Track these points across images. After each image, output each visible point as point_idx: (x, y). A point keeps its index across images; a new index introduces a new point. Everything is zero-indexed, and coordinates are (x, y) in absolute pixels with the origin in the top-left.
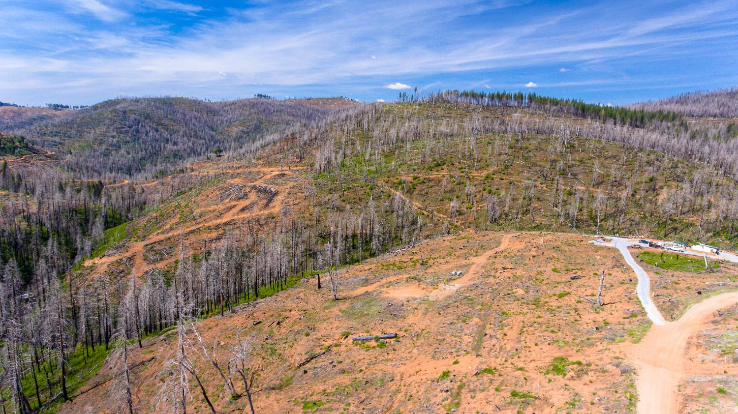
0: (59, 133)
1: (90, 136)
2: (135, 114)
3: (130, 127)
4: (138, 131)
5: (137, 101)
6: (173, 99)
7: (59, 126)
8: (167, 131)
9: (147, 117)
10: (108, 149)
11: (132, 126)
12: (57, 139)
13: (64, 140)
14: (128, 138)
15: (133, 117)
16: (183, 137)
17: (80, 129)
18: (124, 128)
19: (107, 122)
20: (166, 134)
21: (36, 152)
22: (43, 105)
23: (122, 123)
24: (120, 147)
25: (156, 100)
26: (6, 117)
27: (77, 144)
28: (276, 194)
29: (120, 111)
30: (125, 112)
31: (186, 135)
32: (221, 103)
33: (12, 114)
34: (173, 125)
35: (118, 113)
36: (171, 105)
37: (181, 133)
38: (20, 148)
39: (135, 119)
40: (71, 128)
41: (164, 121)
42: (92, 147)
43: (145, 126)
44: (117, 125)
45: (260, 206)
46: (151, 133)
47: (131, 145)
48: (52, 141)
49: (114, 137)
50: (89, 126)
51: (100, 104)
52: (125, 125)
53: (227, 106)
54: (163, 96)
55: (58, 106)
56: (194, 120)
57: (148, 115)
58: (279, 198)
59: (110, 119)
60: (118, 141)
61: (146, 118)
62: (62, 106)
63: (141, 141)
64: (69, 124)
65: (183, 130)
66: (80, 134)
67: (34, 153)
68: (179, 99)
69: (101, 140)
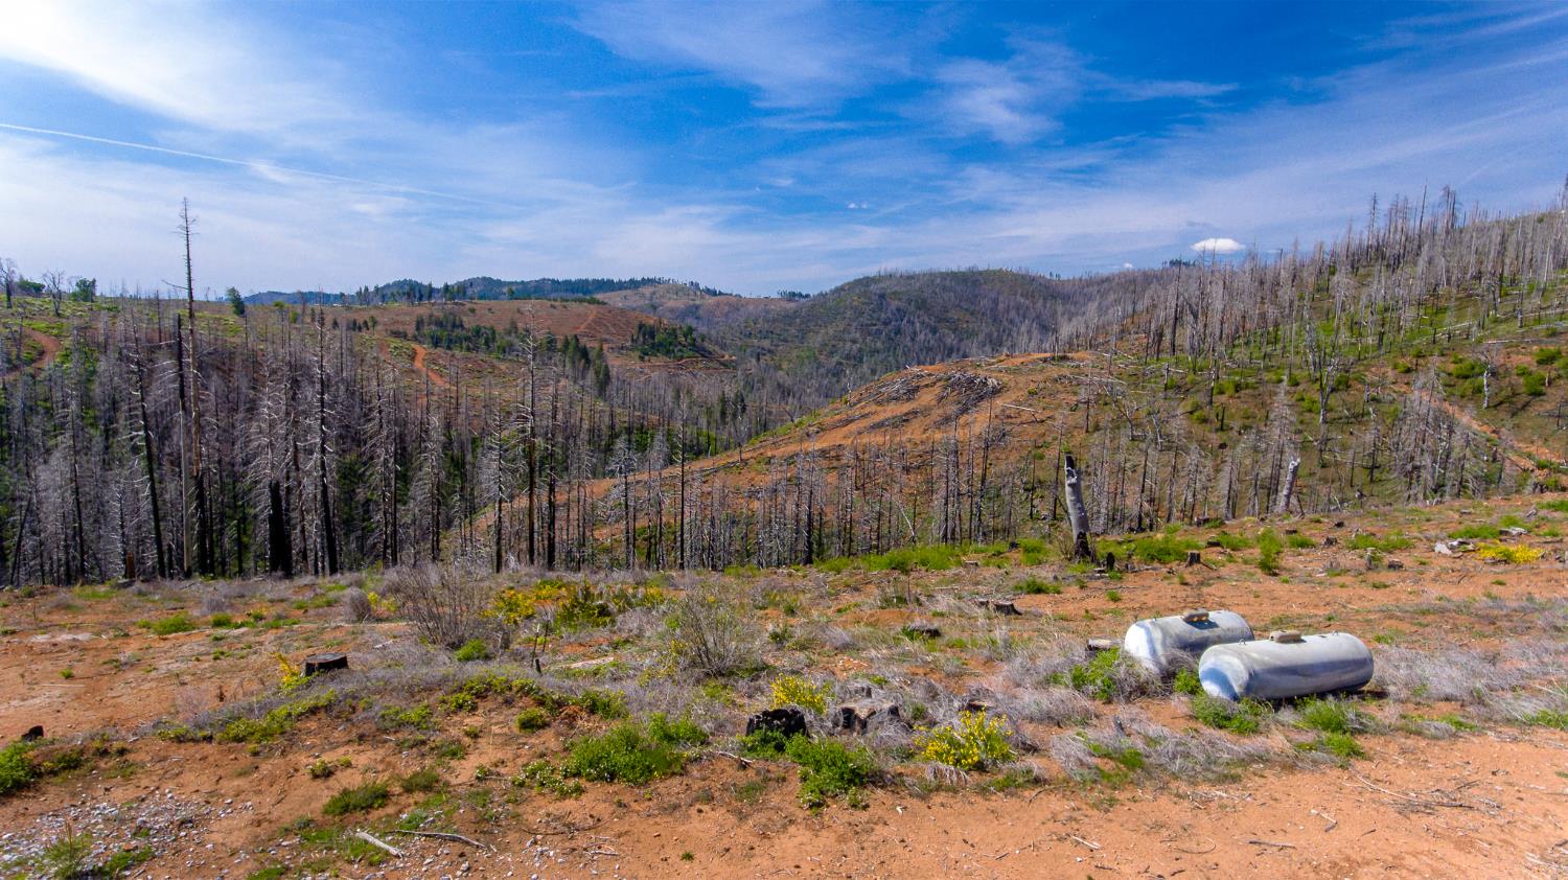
0: (772, 332)
1: (815, 340)
2: (900, 299)
3: (886, 324)
4: (898, 332)
5: (911, 277)
6: (981, 273)
7: (774, 321)
8: (954, 332)
9: (922, 305)
10: (841, 364)
11: (890, 322)
12: (766, 343)
13: (777, 346)
14: (879, 345)
15: (894, 304)
16: (984, 346)
17: (803, 326)
18: (875, 325)
19: (849, 314)
20: (950, 340)
21: (705, 354)
22: (775, 296)
23: (875, 315)
24: (861, 361)
25: (945, 276)
26: (718, 313)
27: (795, 353)
28: (996, 392)
29: (875, 294)
30: (882, 296)
31: (991, 341)
32: (1081, 280)
33: (726, 309)
34: (967, 322)
35: (870, 298)
36: (975, 283)
37: (981, 337)
38: (684, 346)
39: (898, 310)
40: (790, 325)
41: (953, 314)
42: (816, 359)
43: (913, 323)
44: (864, 320)
45: (928, 421)
46: (922, 337)
47: (882, 356)
48: (759, 347)
49: (854, 342)
50: (820, 322)
51: (849, 284)
52: (878, 320)
53: (1092, 285)
54: (963, 269)
55: (794, 294)
56: (1013, 314)
57: (924, 301)
58: (999, 402)
59: (855, 309)
60: (860, 350)
61: (919, 308)
62: (800, 295)
63: (900, 352)
64: (788, 318)
65: (986, 330)
66: (803, 336)
67: (703, 356)
68: (995, 272)
69: (833, 346)
